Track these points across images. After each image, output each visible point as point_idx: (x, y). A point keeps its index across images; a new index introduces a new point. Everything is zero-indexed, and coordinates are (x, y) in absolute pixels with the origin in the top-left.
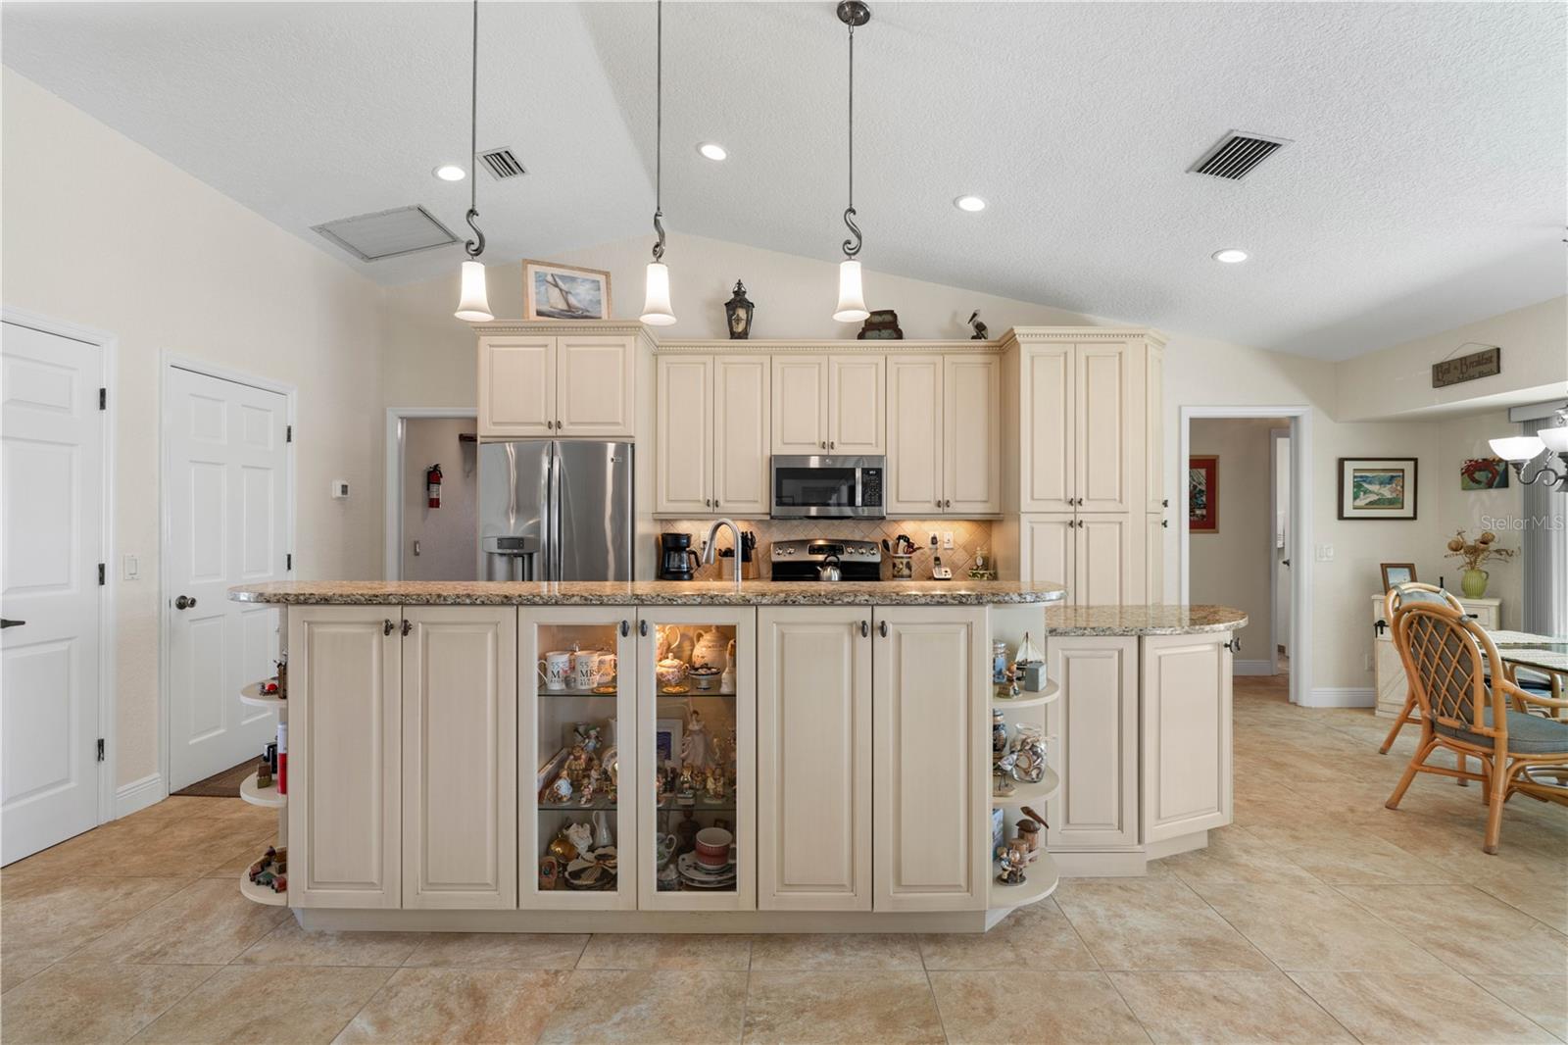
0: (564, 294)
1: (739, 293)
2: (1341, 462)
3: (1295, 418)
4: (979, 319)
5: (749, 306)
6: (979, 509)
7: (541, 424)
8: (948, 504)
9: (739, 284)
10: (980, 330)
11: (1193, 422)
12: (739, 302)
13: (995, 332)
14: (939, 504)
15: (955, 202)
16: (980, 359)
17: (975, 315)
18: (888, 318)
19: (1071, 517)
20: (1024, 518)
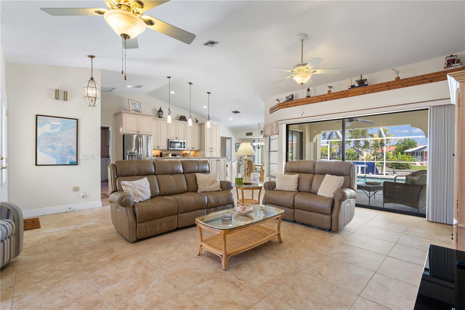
0: (135, 106)
1: (160, 109)
2: (236, 144)
3: (231, 138)
4: (197, 119)
5: (162, 112)
6: (197, 149)
7: (135, 131)
8: (194, 148)
9: (160, 107)
10: (197, 121)
11: (221, 137)
12: (160, 111)
13: (199, 122)
14: (192, 148)
15: (203, 106)
16: (198, 126)
17: (196, 119)
18: (184, 117)
19: (211, 151)
20: (206, 151)
